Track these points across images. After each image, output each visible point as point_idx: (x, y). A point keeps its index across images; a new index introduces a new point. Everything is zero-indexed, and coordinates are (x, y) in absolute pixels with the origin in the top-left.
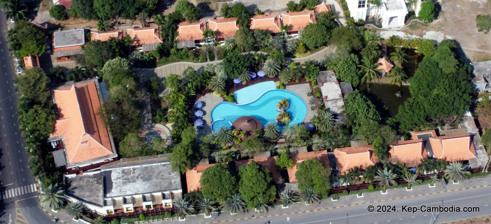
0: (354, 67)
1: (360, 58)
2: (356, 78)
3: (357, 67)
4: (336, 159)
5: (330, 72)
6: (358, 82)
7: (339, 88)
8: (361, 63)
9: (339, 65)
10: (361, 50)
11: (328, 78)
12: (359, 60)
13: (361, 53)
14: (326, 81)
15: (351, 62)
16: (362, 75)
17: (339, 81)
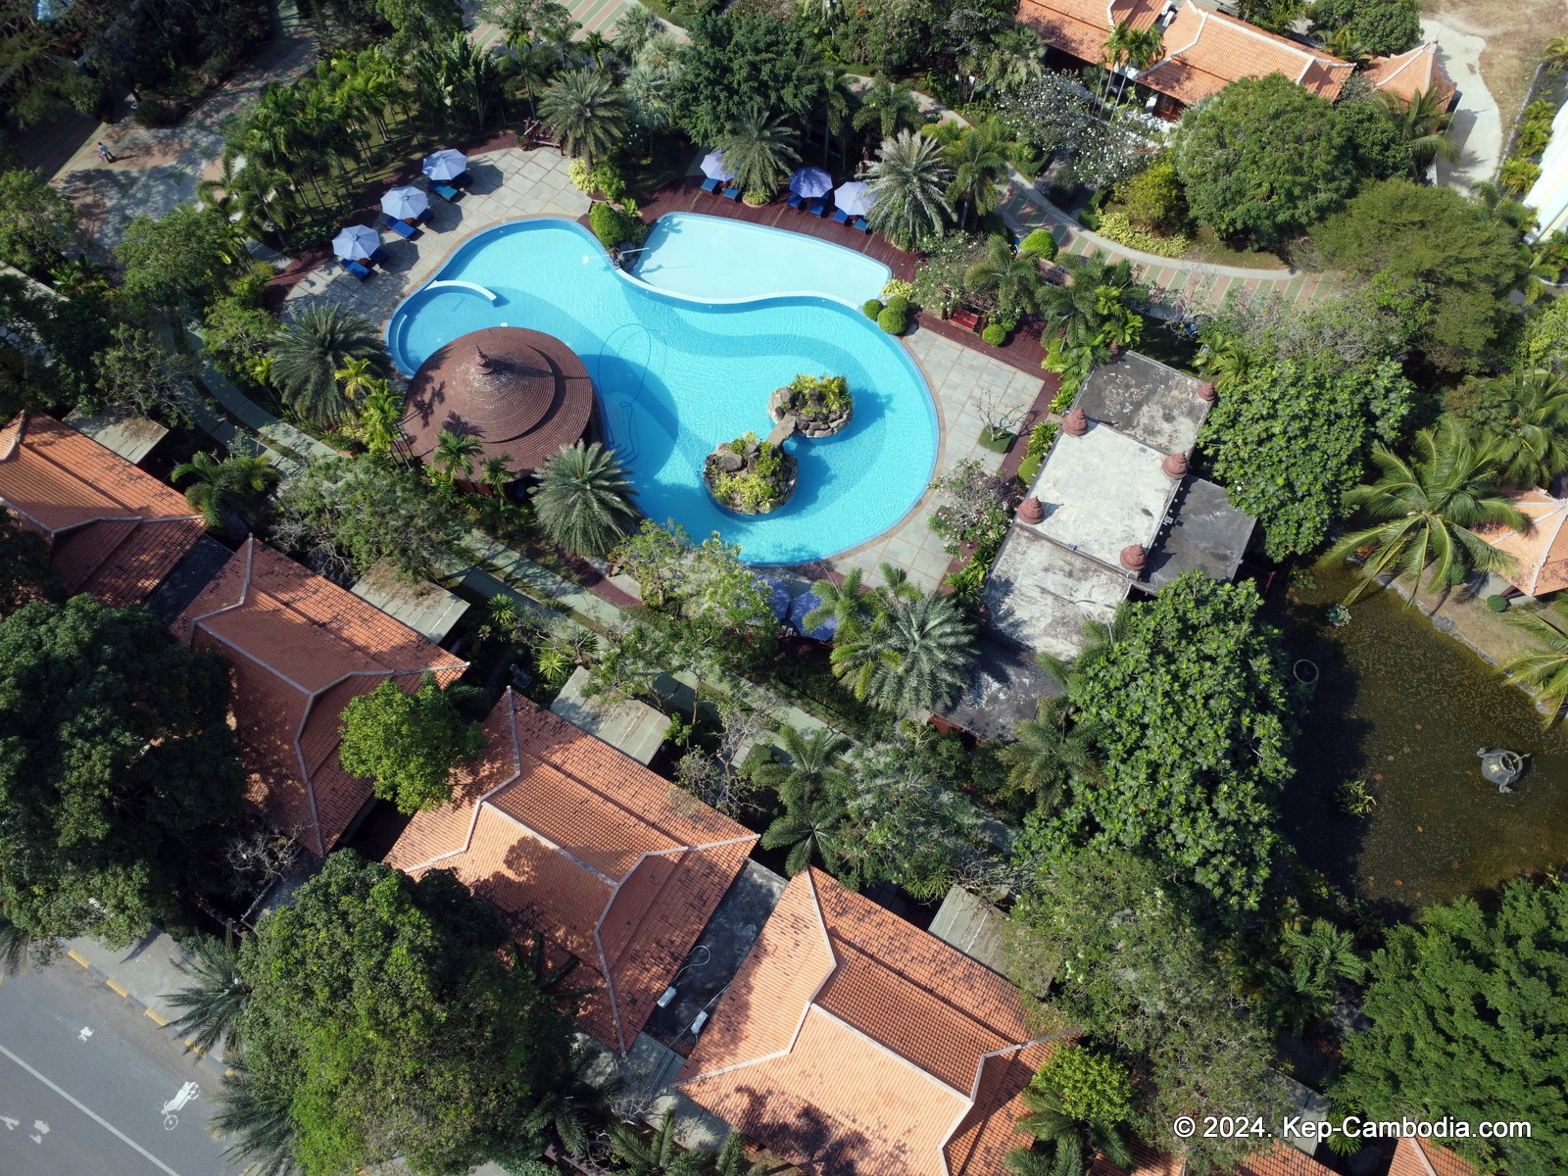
0: (1341, 443)
1: (1425, 414)
2: (1312, 514)
3: (1362, 454)
4: (755, 947)
5: (1189, 388)
6: (1307, 538)
7: (1159, 507)
8: (1406, 447)
9: (1260, 379)
10: (1456, 379)
11: (1149, 413)
12: (1409, 426)
13: (1448, 396)
14: (1123, 423)
15: (1345, 402)
16: (1365, 518)
17: (1197, 466)
